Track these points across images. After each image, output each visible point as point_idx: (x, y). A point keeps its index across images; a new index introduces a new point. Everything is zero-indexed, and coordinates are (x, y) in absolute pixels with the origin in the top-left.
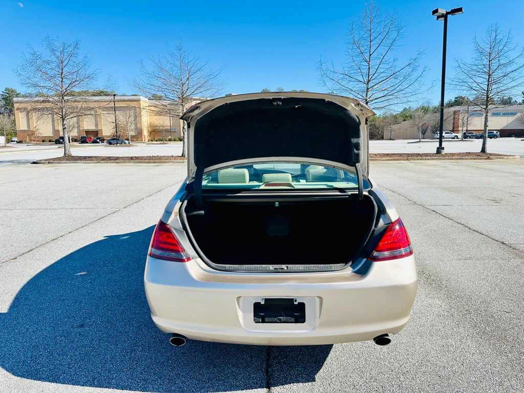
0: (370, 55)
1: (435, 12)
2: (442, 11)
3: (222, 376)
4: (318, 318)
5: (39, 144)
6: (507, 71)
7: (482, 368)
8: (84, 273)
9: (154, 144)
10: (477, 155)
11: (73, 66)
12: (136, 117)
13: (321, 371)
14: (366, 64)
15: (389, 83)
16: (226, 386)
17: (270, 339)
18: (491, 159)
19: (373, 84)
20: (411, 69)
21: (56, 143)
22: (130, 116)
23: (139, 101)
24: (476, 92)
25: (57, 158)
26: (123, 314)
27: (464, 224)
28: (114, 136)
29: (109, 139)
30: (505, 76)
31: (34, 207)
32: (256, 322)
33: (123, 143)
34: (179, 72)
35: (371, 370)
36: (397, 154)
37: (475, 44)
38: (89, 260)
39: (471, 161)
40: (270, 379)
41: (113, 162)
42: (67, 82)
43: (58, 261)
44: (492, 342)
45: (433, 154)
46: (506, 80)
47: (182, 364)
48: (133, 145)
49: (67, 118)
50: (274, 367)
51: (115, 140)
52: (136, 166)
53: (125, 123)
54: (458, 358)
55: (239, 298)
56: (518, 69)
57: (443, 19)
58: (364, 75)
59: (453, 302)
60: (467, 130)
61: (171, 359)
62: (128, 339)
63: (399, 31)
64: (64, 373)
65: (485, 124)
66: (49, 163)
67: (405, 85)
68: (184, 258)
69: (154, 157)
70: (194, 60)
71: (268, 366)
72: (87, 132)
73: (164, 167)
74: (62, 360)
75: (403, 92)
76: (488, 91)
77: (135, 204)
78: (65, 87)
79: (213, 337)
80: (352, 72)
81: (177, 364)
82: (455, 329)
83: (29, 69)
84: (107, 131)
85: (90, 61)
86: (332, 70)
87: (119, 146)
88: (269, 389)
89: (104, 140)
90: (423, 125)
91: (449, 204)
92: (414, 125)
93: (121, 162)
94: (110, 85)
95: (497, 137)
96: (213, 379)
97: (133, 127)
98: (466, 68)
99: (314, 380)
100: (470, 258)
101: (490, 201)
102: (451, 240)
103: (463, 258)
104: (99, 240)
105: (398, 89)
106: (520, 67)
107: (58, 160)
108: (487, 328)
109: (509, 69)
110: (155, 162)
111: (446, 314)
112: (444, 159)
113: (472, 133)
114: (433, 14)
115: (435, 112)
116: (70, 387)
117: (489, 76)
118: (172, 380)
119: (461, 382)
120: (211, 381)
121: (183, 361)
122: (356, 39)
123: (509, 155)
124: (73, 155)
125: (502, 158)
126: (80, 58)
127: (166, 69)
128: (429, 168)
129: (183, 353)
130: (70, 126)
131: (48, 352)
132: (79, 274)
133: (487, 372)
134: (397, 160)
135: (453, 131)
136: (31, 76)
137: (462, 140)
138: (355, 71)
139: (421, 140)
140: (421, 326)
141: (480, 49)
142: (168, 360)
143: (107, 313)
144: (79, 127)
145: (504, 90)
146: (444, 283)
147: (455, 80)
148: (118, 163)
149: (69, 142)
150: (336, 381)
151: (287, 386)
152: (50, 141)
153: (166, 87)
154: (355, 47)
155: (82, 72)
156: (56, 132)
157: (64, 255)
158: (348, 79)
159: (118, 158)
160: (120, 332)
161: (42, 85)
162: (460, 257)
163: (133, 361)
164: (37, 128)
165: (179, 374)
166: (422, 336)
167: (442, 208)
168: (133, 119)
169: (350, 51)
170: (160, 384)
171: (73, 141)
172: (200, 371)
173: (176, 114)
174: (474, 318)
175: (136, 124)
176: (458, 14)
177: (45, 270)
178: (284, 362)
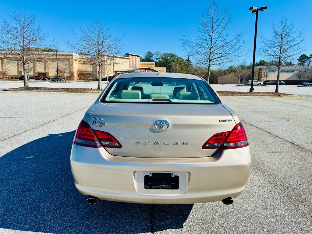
0: (212, 32)
1: (251, 8)
2: (255, 8)
3: (121, 224)
4: (187, 187)
5: (9, 80)
6: (291, 45)
7: (288, 219)
8: (32, 157)
9: (80, 82)
10: (273, 93)
11: (31, 31)
12: (70, 65)
13: (187, 221)
14: (210, 37)
15: (223, 49)
16: (124, 231)
17: (154, 200)
18: (281, 96)
19: (214, 50)
20: (236, 42)
21: (20, 80)
22: (66, 64)
23: (72, 55)
24: (273, 57)
25: (20, 88)
26: (56, 183)
27: (269, 132)
28: (56, 76)
29: (53, 78)
30: (290, 48)
31: (2, 116)
32: (146, 189)
33: (62, 81)
34: (97, 37)
35: (219, 220)
36: (227, 92)
37: (273, 29)
38: (36, 149)
39: (270, 97)
40: (153, 226)
41: (55, 91)
42: (27, 41)
43: (16, 149)
44: (292, 202)
45: (248, 92)
46: (290, 50)
47: (95, 216)
48: (68, 82)
49: (26, 63)
50: (156, 218)
51: (57, 79)
52: (69, 94)
53: (63, 68)
54: (273, 212)
55: (135, 172)
56: (297, 44)
57: (256, 13)
58: (209, 44)
59: (267, 178)
60: (266, 80)
61: (88, 213)
62: (59, 200)
63: (229, 18)
64: (14, 222)
65: (278, 76)
66: (14, 91)
67: (232, 51)
68: (98, 145)
69: (80, 89)
70: (106, 31)
71: (152, 217)
72: (40, 73)
73: (86, 95)
74: (13, 213)
75: (231, 55)
76: (280, 56)
77: (68, 116)
78: (26, 44)
79: (116, 199)
80: (202, 42)
81: (92, 216)
82: (269, 195)
83: (3, 32)
84: (52, 73)
85: (41, 28)
86: (190, 40)
87: (59, 83)
88: (153, 233)
89: (50, 78)
90: (241, 76)
91: (259, 121)
92: (236, 76)
93: (60, 92)
94: (54, 44)
95: (283, 84)
96: (116, 226)
97: (68, 71)
98: (268, 42)
99: (182, 227)
100: (274, 152)
101: (283, 119)
102: (262, 141)
103: (270, 152)
104: (43, 137)
105: (228, 53)
106: (298, 43)
107: (20, 89)
108: (289, 194)
109: (292, 44)
110: (81, 92)
111: (263, 185)
112: (254, 96)
113: (269, 82)
114: (250, 10)
115: (248, 69)
116: (17, 231)
117: (281, 47)
118: (88, 227)
119: (276, 228)
120: (114, 228)
121: (95, 214)
122: (205, 22)
123: (291, 94)
124: (30, 86)
125: (287, 96)
126: (36, 26)
127: (89, 36)
128: (245, 100)
129: (95, 209)
130: (28, 69)
131: (4, 207)
132: (29, 157)
133: (292, 222)
134: (227, 95)
135: (258, 80)
136: (4, 36)
137: (264, 86)
138: (203, 42)
139: (240, 85)
140: (248, 192)
141: (276, 32)
142: (85, 213)
143: (46, 182)
144: (34, 70)
145: (289, 56)
146: (260, 166)
147: (261, 49)
148: (58, 92)
149: (28, 79)
150: (196, 228)
151: (165, 231)
152: (16, 78)
153: (89, 46)
154: (203, 27)
155: (37, 35)
156: (20, 72)
157: (20, 146)
158: (199, 46)
159: (58, 89)
160: (54, 195)
161: (11, 42)
162: (268, 151)
163: (62, 214)
164: (8, 70)
165: (93, 223)
166: (249, 199)
167: (255, 122)
168: (68, 66)
169: (201, 30)
170: (80, 230)
171: (30, 79)
172: (107, 221)
173: (95, 63)
174: (280, 188)
175: (70, 69)
176: (264, 11)
177: (6, 154)
178: (162, 215)
